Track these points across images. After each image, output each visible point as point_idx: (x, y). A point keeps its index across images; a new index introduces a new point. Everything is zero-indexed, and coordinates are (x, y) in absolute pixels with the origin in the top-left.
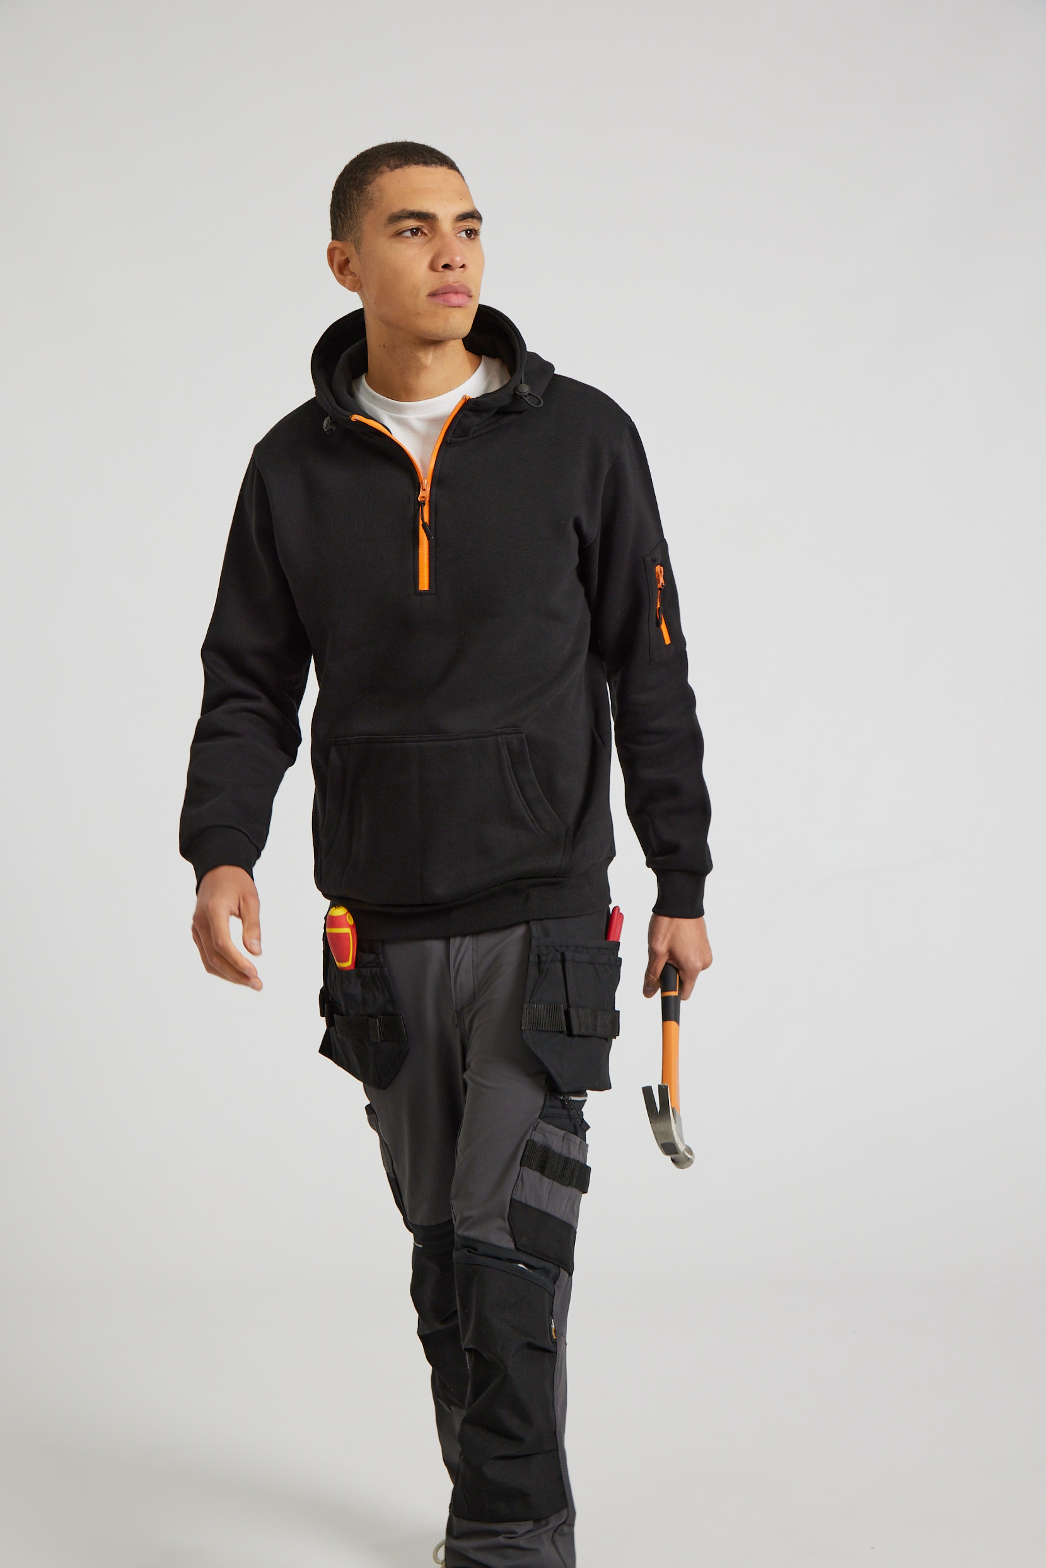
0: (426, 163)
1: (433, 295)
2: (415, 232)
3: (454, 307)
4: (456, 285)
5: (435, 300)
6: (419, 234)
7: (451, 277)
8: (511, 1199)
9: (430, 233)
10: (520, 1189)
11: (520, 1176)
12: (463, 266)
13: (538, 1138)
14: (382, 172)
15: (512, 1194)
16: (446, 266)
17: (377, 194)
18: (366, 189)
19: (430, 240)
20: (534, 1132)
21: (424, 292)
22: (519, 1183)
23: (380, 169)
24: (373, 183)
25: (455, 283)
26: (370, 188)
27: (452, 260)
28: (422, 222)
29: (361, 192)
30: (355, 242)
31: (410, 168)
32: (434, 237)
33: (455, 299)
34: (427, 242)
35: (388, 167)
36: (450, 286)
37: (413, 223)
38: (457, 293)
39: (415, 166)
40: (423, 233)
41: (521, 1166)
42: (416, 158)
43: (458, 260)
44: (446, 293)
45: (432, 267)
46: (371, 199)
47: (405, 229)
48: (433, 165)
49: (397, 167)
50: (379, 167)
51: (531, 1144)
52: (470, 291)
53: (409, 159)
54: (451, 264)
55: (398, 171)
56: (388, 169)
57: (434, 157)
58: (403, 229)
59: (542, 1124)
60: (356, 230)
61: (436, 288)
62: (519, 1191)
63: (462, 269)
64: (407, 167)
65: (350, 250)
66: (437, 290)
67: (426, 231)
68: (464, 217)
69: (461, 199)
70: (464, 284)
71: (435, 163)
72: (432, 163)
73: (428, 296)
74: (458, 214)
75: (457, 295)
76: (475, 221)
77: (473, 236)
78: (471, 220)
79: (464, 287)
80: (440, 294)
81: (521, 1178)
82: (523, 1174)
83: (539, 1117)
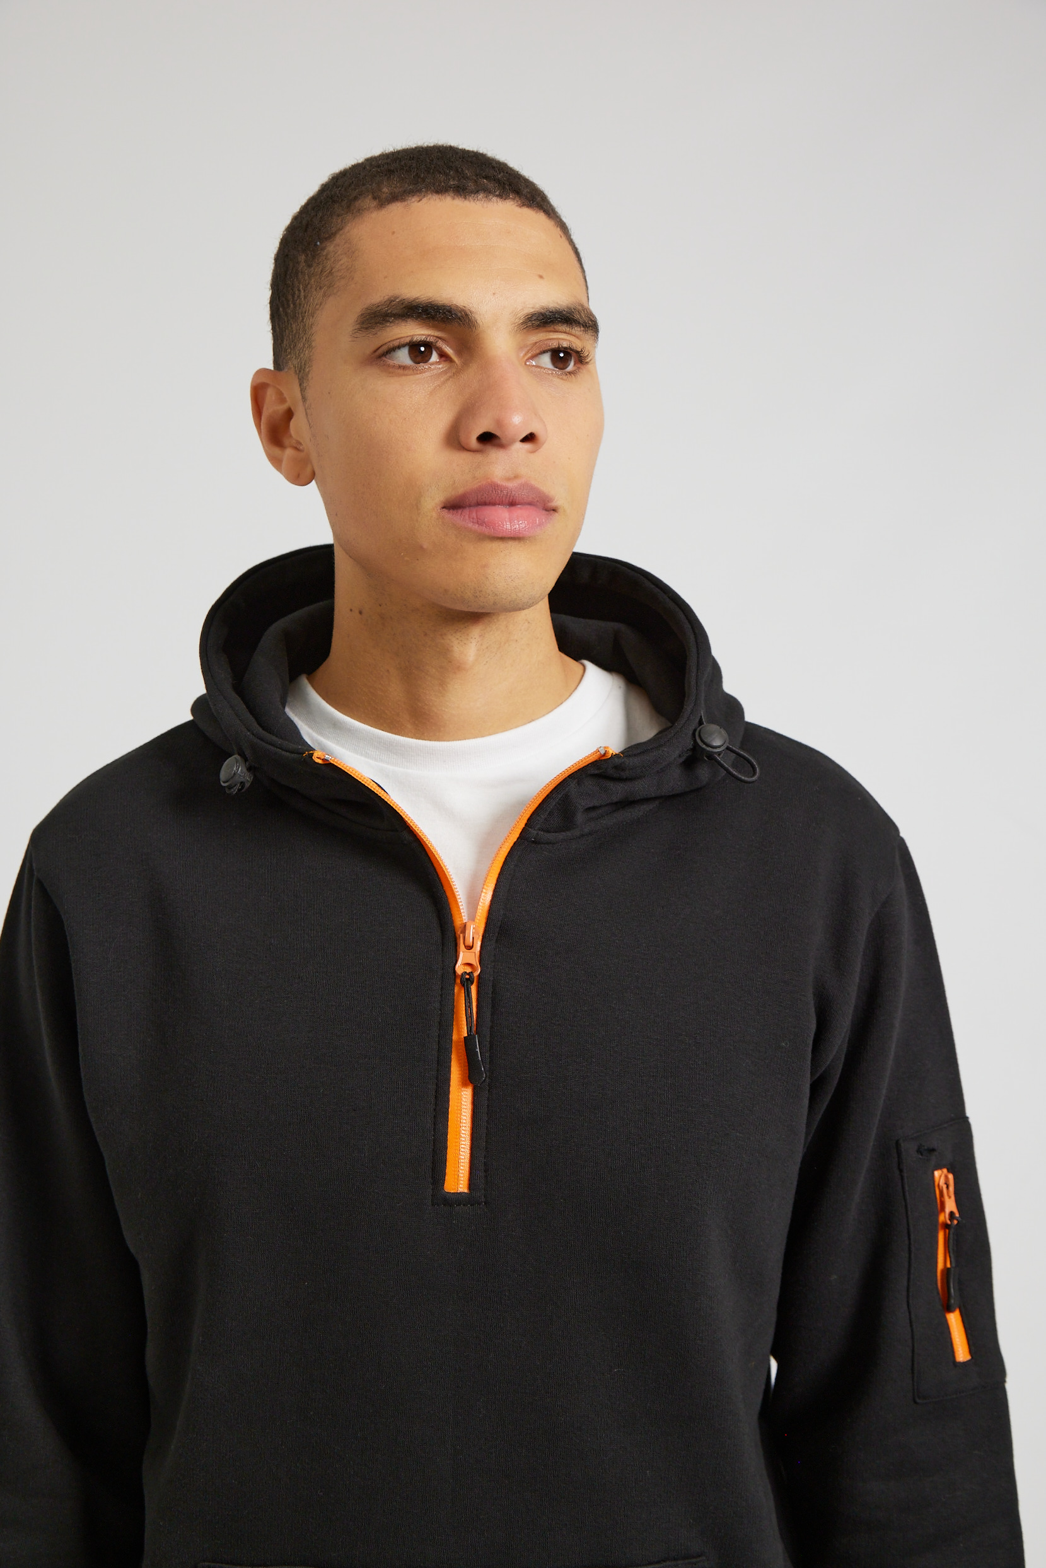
0: (461, 191)
1: (454, 505)
2: (420, 351)
3: (502, 539)
4: (511, 485)
5: (457, 518)
6: (435, 357)
7: (497, 467)
9: (459, 353)
12: (530, 438)
14: (360, 211)
16: (487, 438)
17: (344, 260)
18: (323, 249)
19: (458, 372)
21: (432, 501)
23: (358, 203)
24: (338, 236)
25: (509, 479)
26: (331, 247)
27: (499, 423)
28: (436, 328)
29: (314, 257)
30: (300, 371)
31: (424, 200)
32: (466, 364)
33: (505, 519)
34: (448, 380)
35: (374, 198)
36: (495, 487)
37: (416, 331)
38: (512, 504)
39: (436, 197)
40: (443, 355)
42: (442, 177)
43: (517, 422)
44: (485, 504)
45: (454, 440)
46: (331, 273)
47: (396, 343)
48: (481, 196)
49: (394, 198)
50: (356, 198)
52: (550, 500)
53: (424, 180)
54: (498, 433)
55: (396, 209)
56: (375, 203)
57: (486, 177)
58: (391, 345)
60: (300, 345)
61: (461, 491)
63: (527, 446)
64: (415, 199)
65: (292, 391)
66: (464, 496)
67: (449, 351)
68: (545, 320)
69: (541, 277)
70: (533, 483)
71: (488, 192)
72: (477, 192)
73: (444, 508)
74: (532, 310)
75: (513, 508)
76: (577, 330)
77: (571, 366)
78: (564, 328)
79: (532, 489)
80: (470, 506)
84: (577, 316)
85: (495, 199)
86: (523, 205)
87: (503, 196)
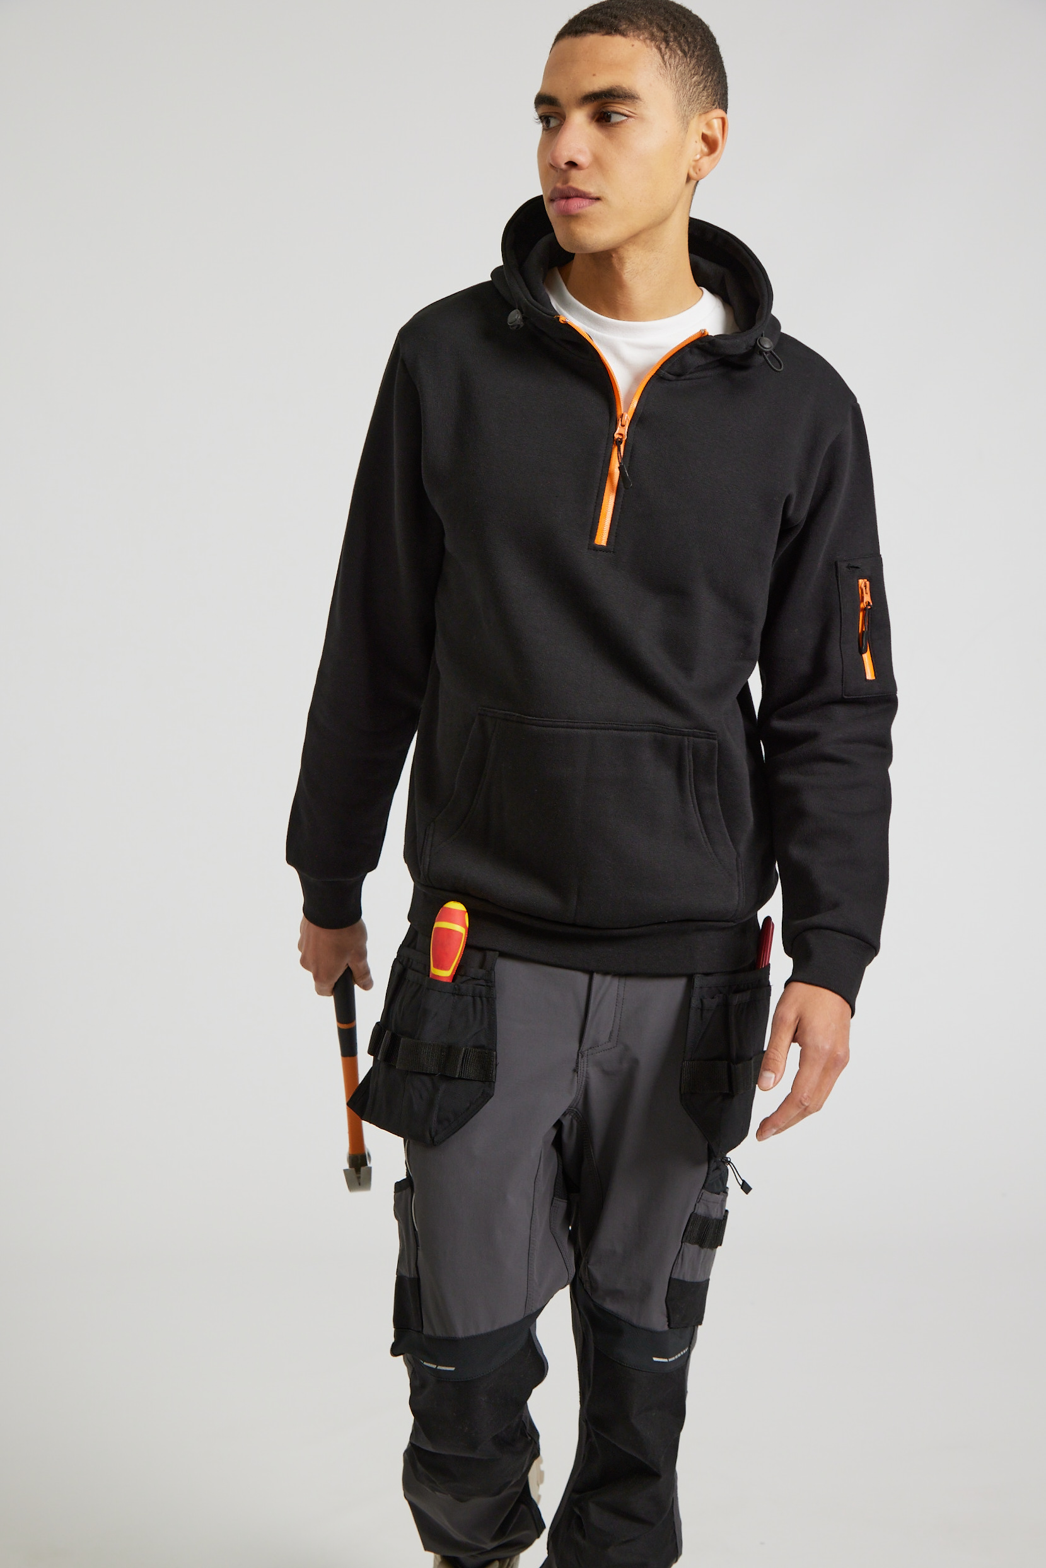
8: (670, 1278)
10: (679, 1266)
11: (681, 1253)
13: (701, 1210)
15: (672, 1271)
20: (697, 1204)
22: (680, 1260)
38: (567, 198)
41: (682, 1243)
51: (693, 1217)
59: (706, 1194)
62: (679, 1269)
68: (598, 96)
81: (680, 1255)
82: (683, 1252)
83: (702, 1188)
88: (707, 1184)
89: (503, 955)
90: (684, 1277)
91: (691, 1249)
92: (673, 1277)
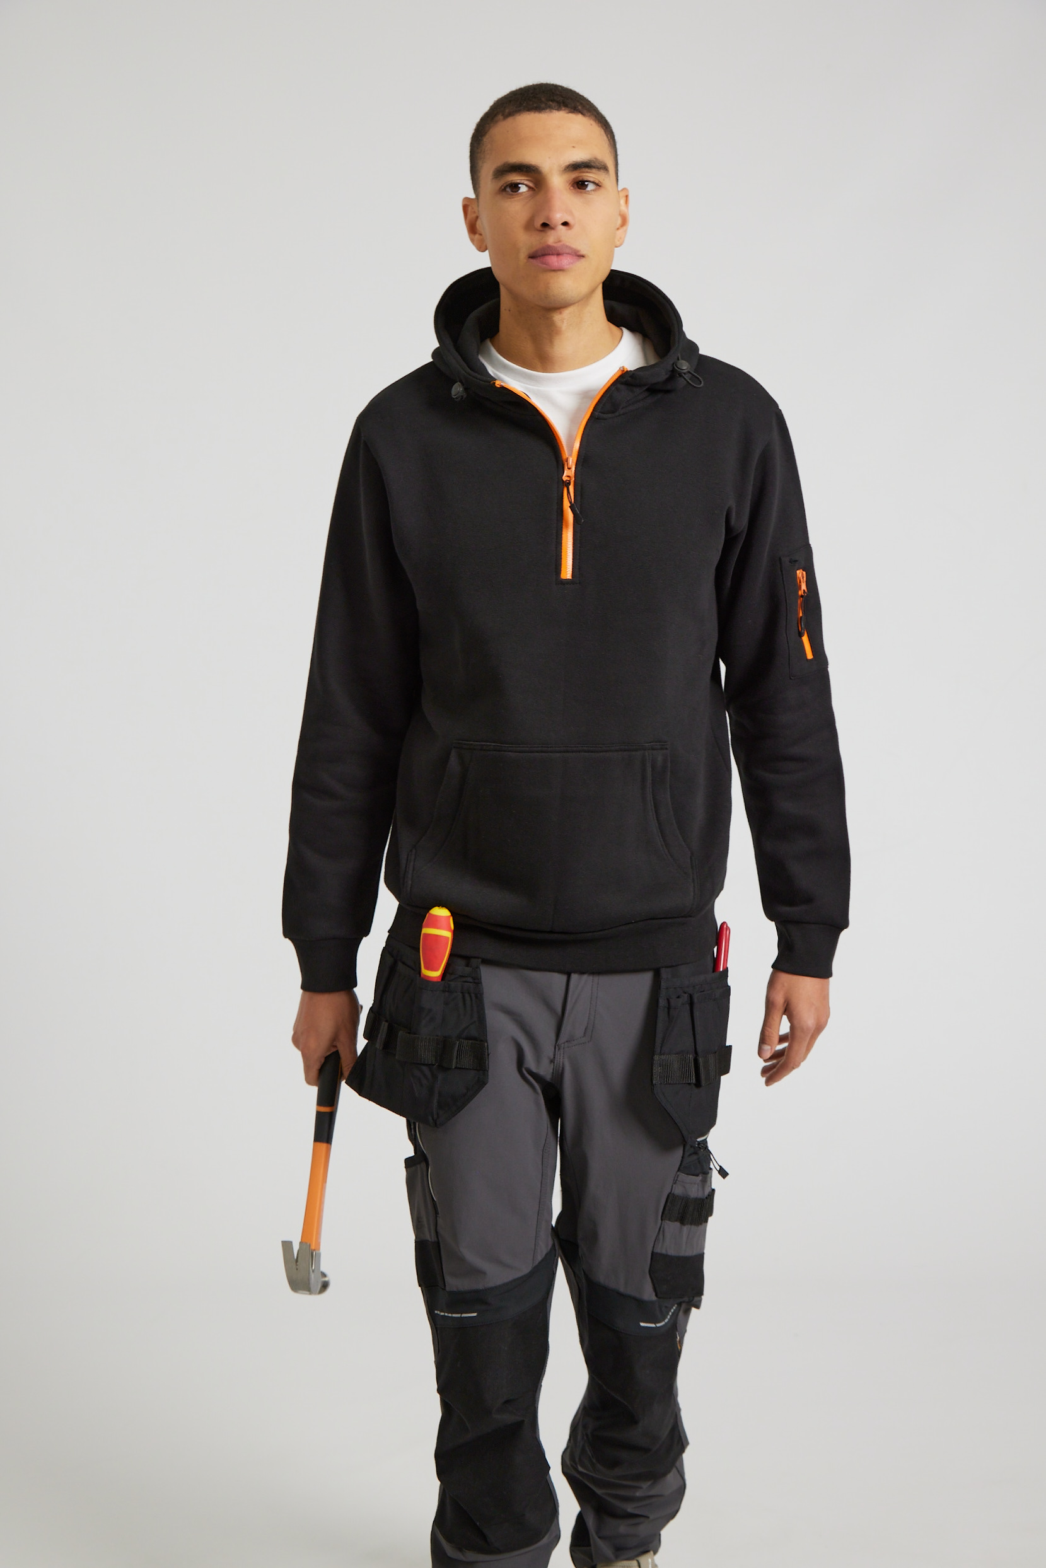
1: (532, 256)
2: (517, 187)
3: (554, 271)
4: (559, 246)
5: (533, 261)
6: (525, 189)
7: (551, 239)
8: (653, 1254)
9: (536, 186)
10: (661, 1241)
11: (661, 1229)
12: (565, 224)
13: (678, 1191)
15: (654, 1247)
16: (545, 225)
19: (535, 195)
20: (674, 1185)
21: (523, 256)
22: (661, 1236)
25: (557, 243)
27: (548, 218)
28: (524, 175)
31: (522, 115)
32: (539, 191)
33: (553, 260)
34: (531, 198)
36: (549, 247)
37: (516, 177)
38: (558, 254)
39: (527, 113)
40: (529, 188)
41: (662, 1220)
42: (531, 103)
43: (558, 217)
44: (546, 255)
45: (529, 226)
47: (507, 184)
48: (548, 110)
51: (671, 1198)
52: (578, 251)
53: (523, 105)
54: (547, 222)
55: (510, 120)
57: (552, 101)
58: (505, 186)
59: (682, 1176)
61: (534, 249)
62: (660, 1245)
63: (564, 228)
64: (518, 114)
66: (537, 251)
67: (532, 186)
68: (575, 167)
69: (574, 147)
70: (568, 244)
71: (551, 108)
72: (547, 109)
73: (529, 257)
74: (568, 163)
75: (561, 257)
76: (594, 170)
77: (591, 187)
78: (587, 170)
79: (567, 247)
80: (540, 256)
81: (661, 1232)
82: (663, 1228)
83: (678, 1171)
84: (593, 164)
85: (554, 111)
86: (571, 112)
87: (559, 109)
88: (682, 1167)
89: (487, 962)
90: (666, 1251)
91: (672, 1227)
92: (655, 1251)
